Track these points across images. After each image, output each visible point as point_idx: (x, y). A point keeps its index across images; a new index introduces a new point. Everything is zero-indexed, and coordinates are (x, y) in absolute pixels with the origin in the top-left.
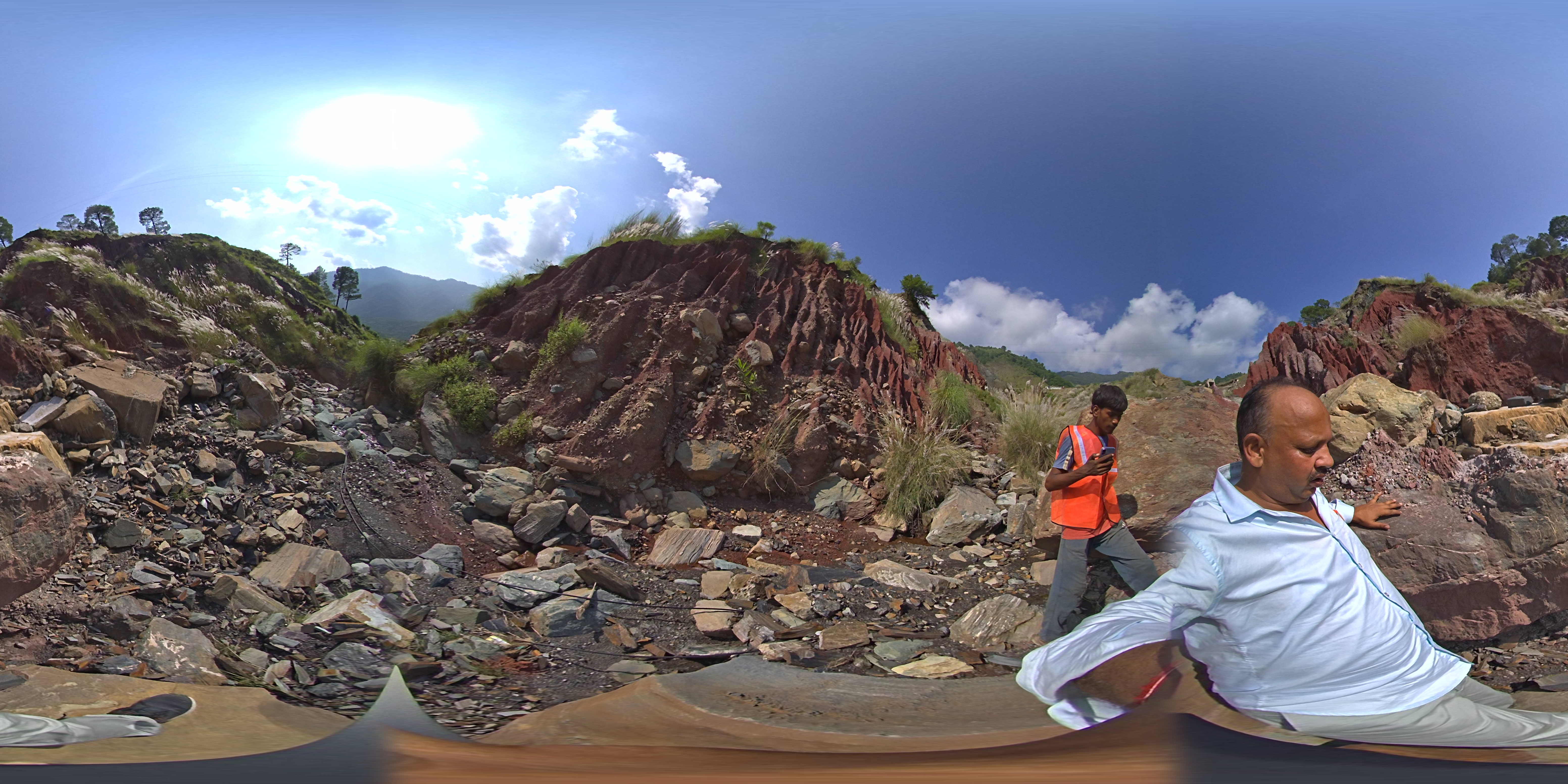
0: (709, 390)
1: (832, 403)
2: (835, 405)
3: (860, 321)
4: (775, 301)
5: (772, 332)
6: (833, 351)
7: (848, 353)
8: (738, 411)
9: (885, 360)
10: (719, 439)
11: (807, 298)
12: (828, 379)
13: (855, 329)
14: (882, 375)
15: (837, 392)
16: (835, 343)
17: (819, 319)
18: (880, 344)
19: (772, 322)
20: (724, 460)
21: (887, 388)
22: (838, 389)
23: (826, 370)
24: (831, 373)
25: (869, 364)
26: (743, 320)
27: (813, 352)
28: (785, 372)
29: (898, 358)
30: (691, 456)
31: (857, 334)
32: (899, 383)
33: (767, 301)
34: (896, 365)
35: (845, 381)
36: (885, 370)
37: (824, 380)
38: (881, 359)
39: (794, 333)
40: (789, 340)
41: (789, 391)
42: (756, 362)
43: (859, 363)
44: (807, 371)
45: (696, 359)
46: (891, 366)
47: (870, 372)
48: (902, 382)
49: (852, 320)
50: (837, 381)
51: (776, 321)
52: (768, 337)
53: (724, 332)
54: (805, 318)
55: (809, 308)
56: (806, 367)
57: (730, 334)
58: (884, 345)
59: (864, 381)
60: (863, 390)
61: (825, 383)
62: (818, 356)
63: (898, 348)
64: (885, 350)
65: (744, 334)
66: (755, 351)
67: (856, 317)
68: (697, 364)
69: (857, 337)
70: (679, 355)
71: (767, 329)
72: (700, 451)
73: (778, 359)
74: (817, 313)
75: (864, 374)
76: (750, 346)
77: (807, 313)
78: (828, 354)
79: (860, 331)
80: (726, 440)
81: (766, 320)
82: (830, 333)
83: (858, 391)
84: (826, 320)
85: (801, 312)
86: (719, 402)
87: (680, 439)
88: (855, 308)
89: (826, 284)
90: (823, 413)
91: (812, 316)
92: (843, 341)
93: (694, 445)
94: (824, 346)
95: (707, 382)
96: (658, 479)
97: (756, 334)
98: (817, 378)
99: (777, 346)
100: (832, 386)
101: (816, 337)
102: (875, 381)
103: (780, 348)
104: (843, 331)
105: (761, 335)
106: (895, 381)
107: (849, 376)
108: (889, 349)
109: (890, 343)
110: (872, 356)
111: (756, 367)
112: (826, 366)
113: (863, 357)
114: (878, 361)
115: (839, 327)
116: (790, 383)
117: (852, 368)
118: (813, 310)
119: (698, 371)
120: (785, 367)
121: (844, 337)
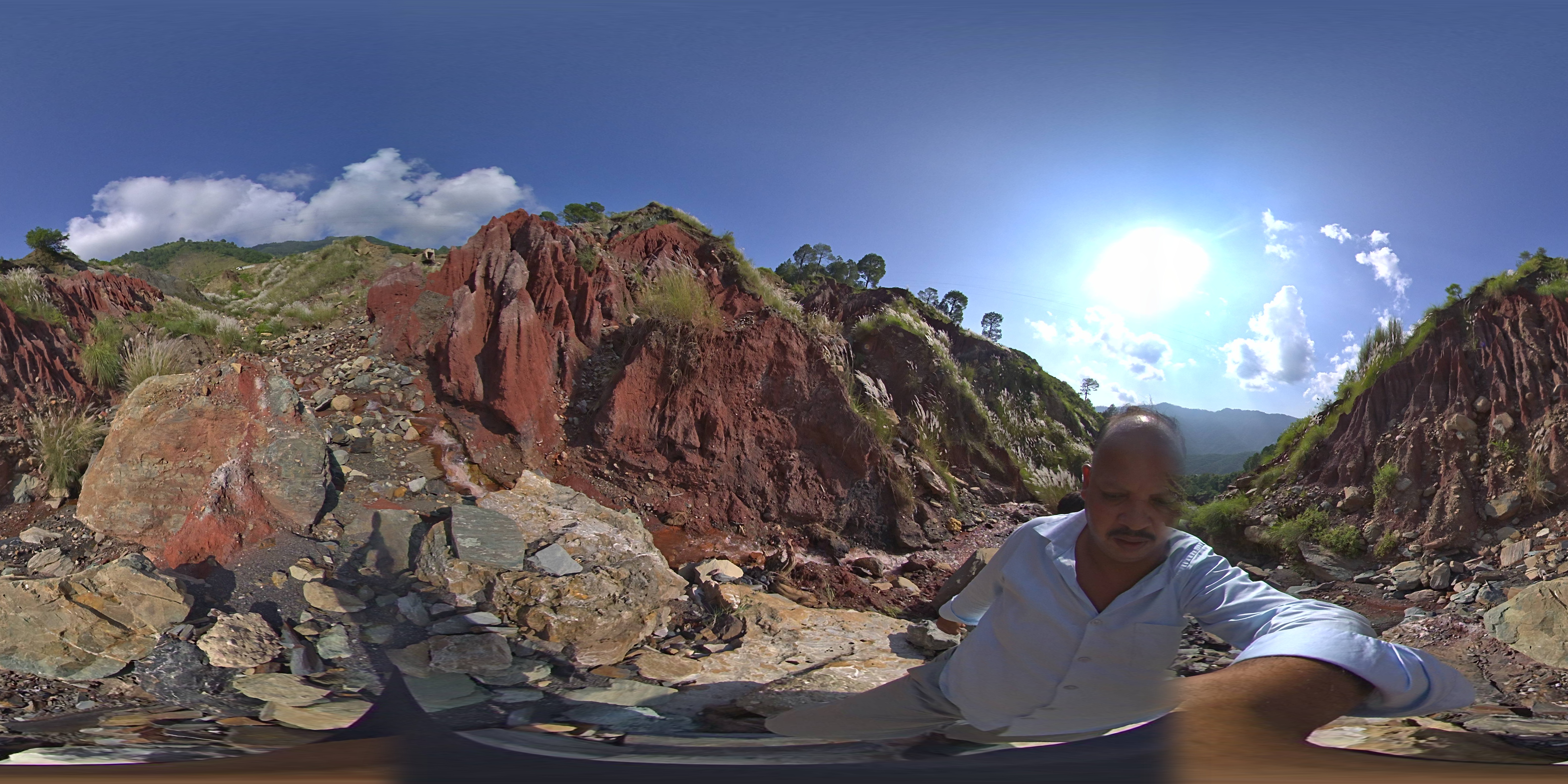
0: (1485, 466)
4: (1495, 371)
5: (1504, 401)
8: (1508, 469)
10: (1505, 492)
11: (1515, 349)
12: (1556, 409)
17: (1530, 363)
19: (1501, 391)
20: (1513, 502)
24: (1557, 402)
26: (1482, 404)
27: (1538, 395)
28: (1525, 424)
30: (1494, 509)
33: (1490, 373)
37: (1554, 412)
39: (1519, 390)
40: (1518, 398)
41: (1534, 436)
42: (1503, 431)
44: (1539, 413)
45: (1468, 452)
52: (1504, 406)
53: (1475, 421)
54: (1521, 370)
55: (1520, 357)
56: (1538, 410)
57: (1480, 420)
61: (1556, 414)
62: (1542, 395)
65: (1489, 414)
66: (1499, 424)
68: (1471, 454)
70: (1457, 454)
71: (1500, 400)
72: (1497, 505)
73: (1516, 417)
74: (1528, 358)
76: (1495, 421)
78: (1548, 389)
80: (1509, 491)
81: (1496, 393)
82: (1544, 369)
85: (1516, 366)
86: (1494, 470)
89: (1524, 317)
95: (1482, 462)
96: (1484, 529)
97: (1494, 409)
99: (1513, 408)
103: (1516, 408)
105: (1499, 408)
111: (1506, 434)
112: (1551, 400)
116: (1532, 430)
118: (1523, 357)
119: (1473, 458)
120: (1524, 421)
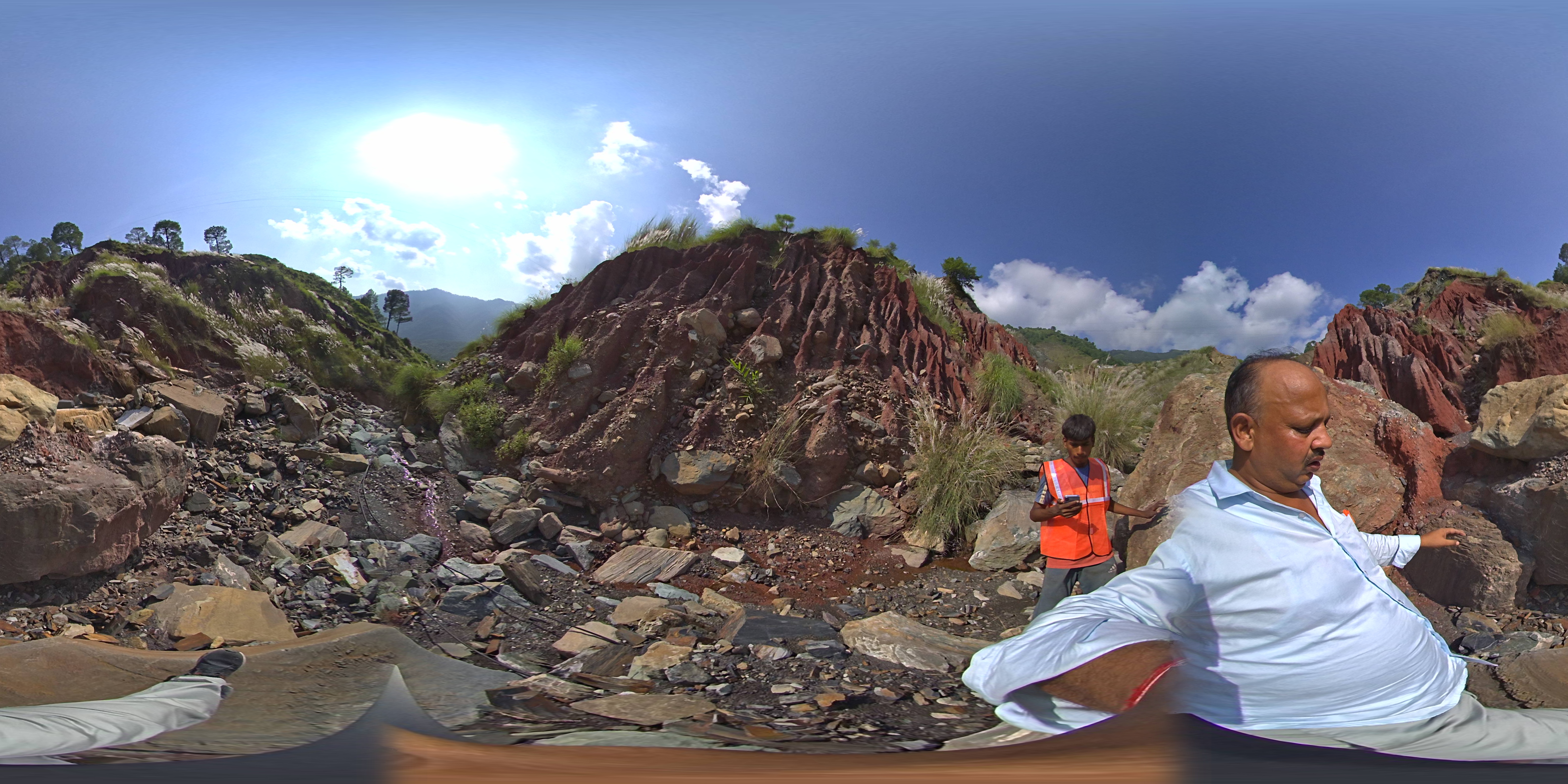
0: (708, 395)
1: (853, 397)
2: (858, 399)
3: (892, 304)
4: (789, 291)
5: (782, 325)
6: (858, 338)
7: (876, 340)
8: (738, 416)
9: (922, 343)
10: (713, 449)
11: (826, 284)
12: (850, 370)
13: (887, 314)
14: (918, 360)
15: (861, 385)
16: (861, 329)
17: (839, 304)
18: (916, 328)
19: (784, 313)
20: (715, 472)
21: (925, 374)
22: (863, 380)
23: (848, 361)
24: (855, 363)
25: (903, 349)
26: (749, 315)
27: (833, 342)
28: (798, 367)
29: (937, 341)
30: (678, 468)
31: (888, 318)
32: (938, 368)
33: (781, 290)
34: (935, 349)
35: (872, 370)
36: (923, 354)
37: (846, 372)
38: (917, 343)
39: (810, 323)
40: (804, 331)
41: (802, 388)
42: (760, 359)
43: (890, 349)
44: (825, 364)
45: (693, 364)
46: (929, 350)
47: (904, 358)
48: (943, 367)
49: (883, 304)
50: (862, 372)
51: (788, 311)
52: (778, 330)
53: (729, 331)
54: (824, 305)
55: (828, 294)
56: (825, 359)
57: (736, 332)
58: (921, 327)
59: (896, 369)
60: (894, 379)
61: (847, 375)
62: (838, 345)
63: (937, 330)
64: (921, 333)
65: (751, 330)
66: (759, 347)
67: (887, 301)
68: (695, 369)
69: (889, 322)
70: (675, 360)
71: (778, 321)
72: (688, 463)
73: (789, 352)
74: (837, 298)
75: (897, 361)
76: (754, 342)
77: (826, 300)
78: (850, 342)
79: (892, 315)
80: (721, 450)
81: (777, 312)
82: (854, 319)
83: (890, 381)
84: (849, 305)
85: (819, 300)
86: (715, 408)
87: (668, 450)
88: (887, 291)
89: (850, 268)
90: (841, 409)
91: (832, 302)
92: (869, 327)
93: (683, 456)
94: (847, 334)
95: (706, 387)
96: (641, 493)
97: (763, 328)
98: (837, 370)
99: (790, 339)
100: (855, 378)
101: (837, 324)
102: (911, 369)
103: (794, 341)
104: (871, 316)
105: (769, 329)
106: (933, 367)
107: (878, 365)
108: (926, 332)
109: (929, 325)
110: (906, 341)
111: (762, 364)
112: (849, 355)
113: (895, 342)
114: (914, 346)
115: (867, 313)
116: (803, 379)
117: (881, 356)
118: (833, 295)
119: (695, 376)
120: (798, 362)
121: (872, 322)
